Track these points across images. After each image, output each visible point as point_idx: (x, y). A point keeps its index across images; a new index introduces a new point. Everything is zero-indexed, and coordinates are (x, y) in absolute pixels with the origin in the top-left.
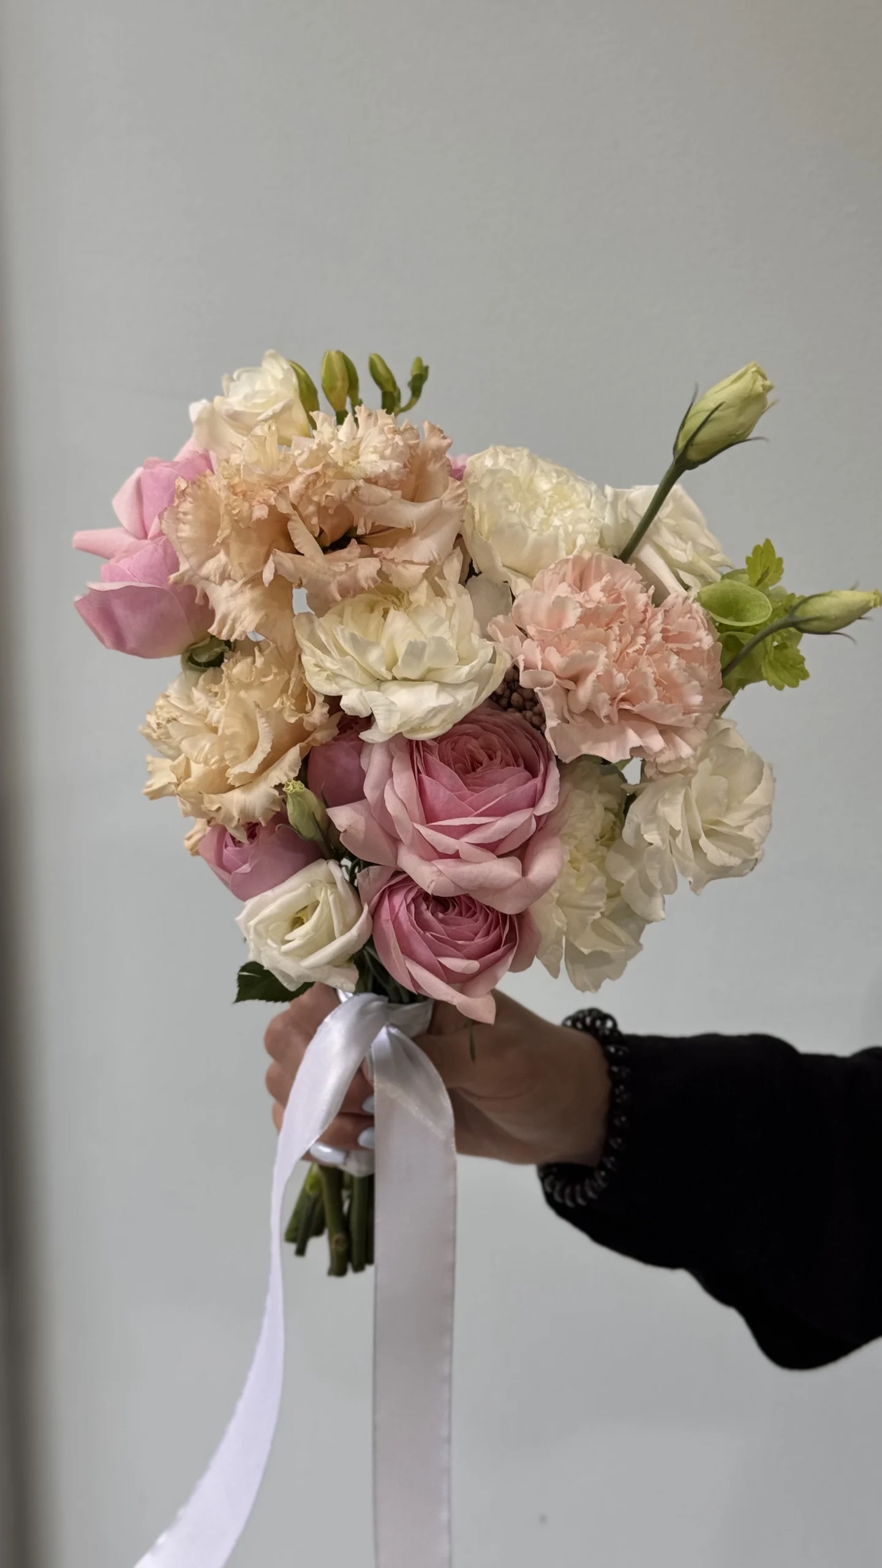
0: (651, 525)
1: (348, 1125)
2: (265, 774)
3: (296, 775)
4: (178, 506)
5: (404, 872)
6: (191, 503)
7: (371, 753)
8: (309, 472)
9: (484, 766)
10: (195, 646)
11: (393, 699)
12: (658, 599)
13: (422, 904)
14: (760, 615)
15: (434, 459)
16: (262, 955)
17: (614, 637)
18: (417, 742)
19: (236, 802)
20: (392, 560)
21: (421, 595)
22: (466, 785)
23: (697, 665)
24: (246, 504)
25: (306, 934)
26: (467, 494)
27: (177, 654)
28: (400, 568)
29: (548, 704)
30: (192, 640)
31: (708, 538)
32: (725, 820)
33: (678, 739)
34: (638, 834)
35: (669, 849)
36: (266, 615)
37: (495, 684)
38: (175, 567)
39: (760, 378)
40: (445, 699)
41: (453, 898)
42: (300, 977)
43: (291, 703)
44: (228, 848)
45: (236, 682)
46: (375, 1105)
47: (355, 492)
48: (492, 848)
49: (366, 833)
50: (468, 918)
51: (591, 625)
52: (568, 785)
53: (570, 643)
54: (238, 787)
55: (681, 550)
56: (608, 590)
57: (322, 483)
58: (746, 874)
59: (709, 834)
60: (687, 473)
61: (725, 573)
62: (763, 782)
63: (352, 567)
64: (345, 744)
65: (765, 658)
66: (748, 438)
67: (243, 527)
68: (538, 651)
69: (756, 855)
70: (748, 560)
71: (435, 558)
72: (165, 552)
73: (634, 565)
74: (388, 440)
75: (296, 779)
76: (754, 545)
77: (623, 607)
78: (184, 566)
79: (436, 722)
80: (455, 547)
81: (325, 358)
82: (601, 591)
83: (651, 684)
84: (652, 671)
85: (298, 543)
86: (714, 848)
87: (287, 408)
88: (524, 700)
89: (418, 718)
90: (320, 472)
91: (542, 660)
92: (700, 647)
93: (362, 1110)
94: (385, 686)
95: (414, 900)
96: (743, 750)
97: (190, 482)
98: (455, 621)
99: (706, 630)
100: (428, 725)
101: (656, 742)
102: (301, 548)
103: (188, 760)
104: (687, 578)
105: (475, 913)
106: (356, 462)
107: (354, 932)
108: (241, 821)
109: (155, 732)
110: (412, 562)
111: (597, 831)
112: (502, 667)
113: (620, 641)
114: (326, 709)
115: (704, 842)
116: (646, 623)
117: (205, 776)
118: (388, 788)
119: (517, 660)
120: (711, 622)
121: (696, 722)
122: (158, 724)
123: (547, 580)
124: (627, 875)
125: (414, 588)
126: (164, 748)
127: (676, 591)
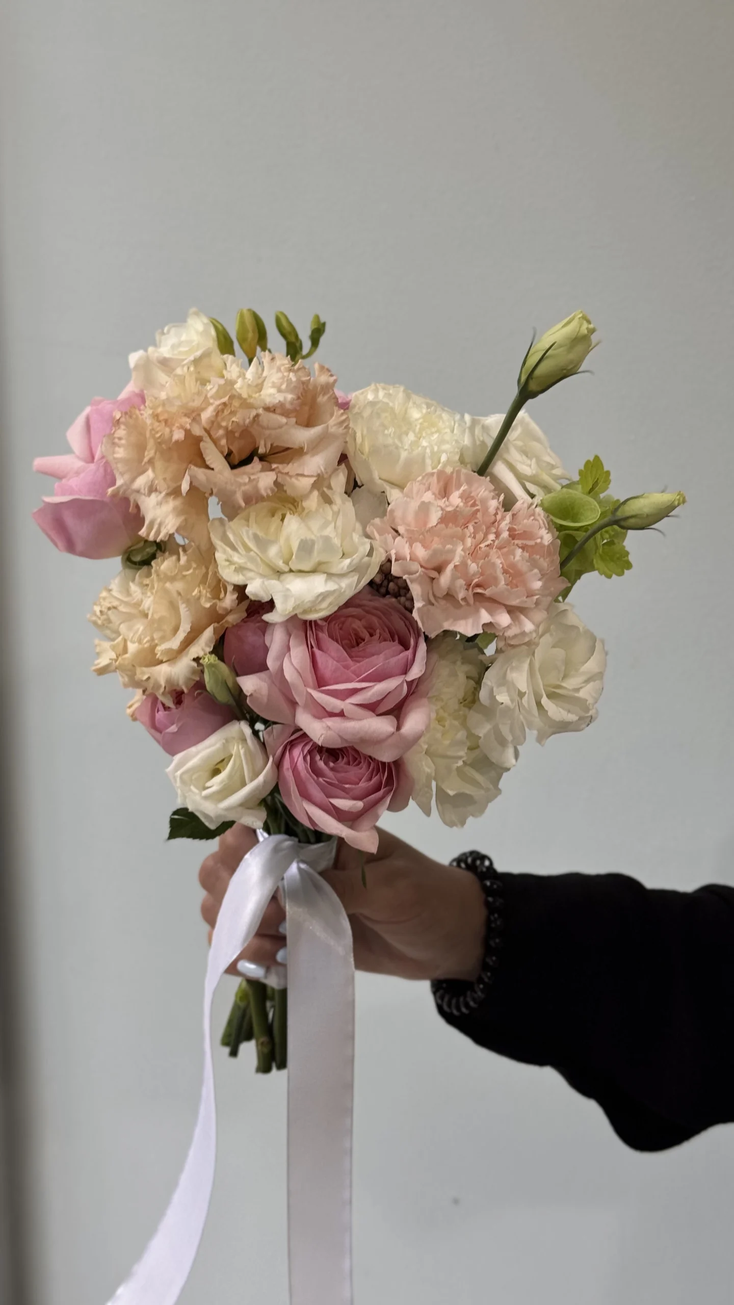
0: (502, 445)
1: (267, 945)
2: (187, 650)
3: (211, 649)
4: (114, 433)
5: (301, 730)
6: (124, 430)
7: (272, 634)
8: (218, 402)
9: (366, 641)
10: (132, 548)
11: (288, 586)
12: (508, 504)
13: (316, 755)
14: (591, 516)
15: (323, 393)
16: (187, 801)
17: (469, 535)
18: (311, 622)
19: (163, 673)
20: (287, 474)
21: (313, 502)
22: (351, 657)
23: (538, 557)
24: (167, 430)
25: (222, 782)
26: (349, 421)
27: (119, 555)
28: (294, 480)
29: (416, 590)
30: (130, 544)
31: (551, 457)
32: (564, 684)
33: (522, 617)
34: (492, 697)
35: (517, 707)
36: (186, 520)
37: (372, 573)
38: (113, 483)
39: (585, 322)
40: (331, 586)
41: (339, 749)
42: (218, 817)
43: (207, 591)
44: (159, 713)
45: (162, 576)
46: (287, 928)
47: (256, 419)
48: (372, 707)
49: (269, 695)
50: (355, 766)
51: (450, 525)
52: (435, 657)
53: (433, 540)
54: (166, 662)
55: (527, 465)
56: (466, 497)
57: (229, 411)
58: (583, 729)
59: (551, 696)
60: (530, 402)
61: (564, 484)
62: (595, 654)
63: (254, 479)
64: (252, 625)
65: (596, 553)
66: (578, 372)
67: (165, 448)
68: (407, 546)
69: (591, 713)
70: (581, 473)
71: (321, 471)
72: (105, 471)
73: (488, 478)
74: (283, 377)
75: (211, 653)
76: (586, 460)
77: (478, 510)
78: (120, 482)
79: (324, 605)
80: (340, 463)
81: (239, 314)
82: (459, 497)
83: (499, 572)
84: (499, 562)
85: (209, 460)
86: (554, 706)
87: (206, 355)
88: (399, 588)
89: (309, 601)
90: (227, 403)
91: (410, 554)
92: (541, 543)
93: (277, 931)
94: (283, 577)
95: (310, 752)
96: (577, 628)
97: (123, 413)
98: (339, 523)
99: (546, 529)
100: (317, 608)
101: (504, 619)
102: (211, 463)
103: (125, 641)
104: (532, 488)
105: (360, 763)
106: (258, 394)
107: (261, 778)
108: (167, 688)
109: (99, 618)
110: (303, 475)
111: (461, 695)
112: (378, 560)
113: (474, 537)
114: (235, 596)
115: (545, 701)
116: (497, 523)
117: (139, 653)
118: (286, 660)
119: (390, 555)
120: (551, 523)
121: (537, 603)
122: (101, 612)
123: (415, 489)
124: (483, 730)
125: (306, 496)
126: (108, 632)
127: (522, 499)
